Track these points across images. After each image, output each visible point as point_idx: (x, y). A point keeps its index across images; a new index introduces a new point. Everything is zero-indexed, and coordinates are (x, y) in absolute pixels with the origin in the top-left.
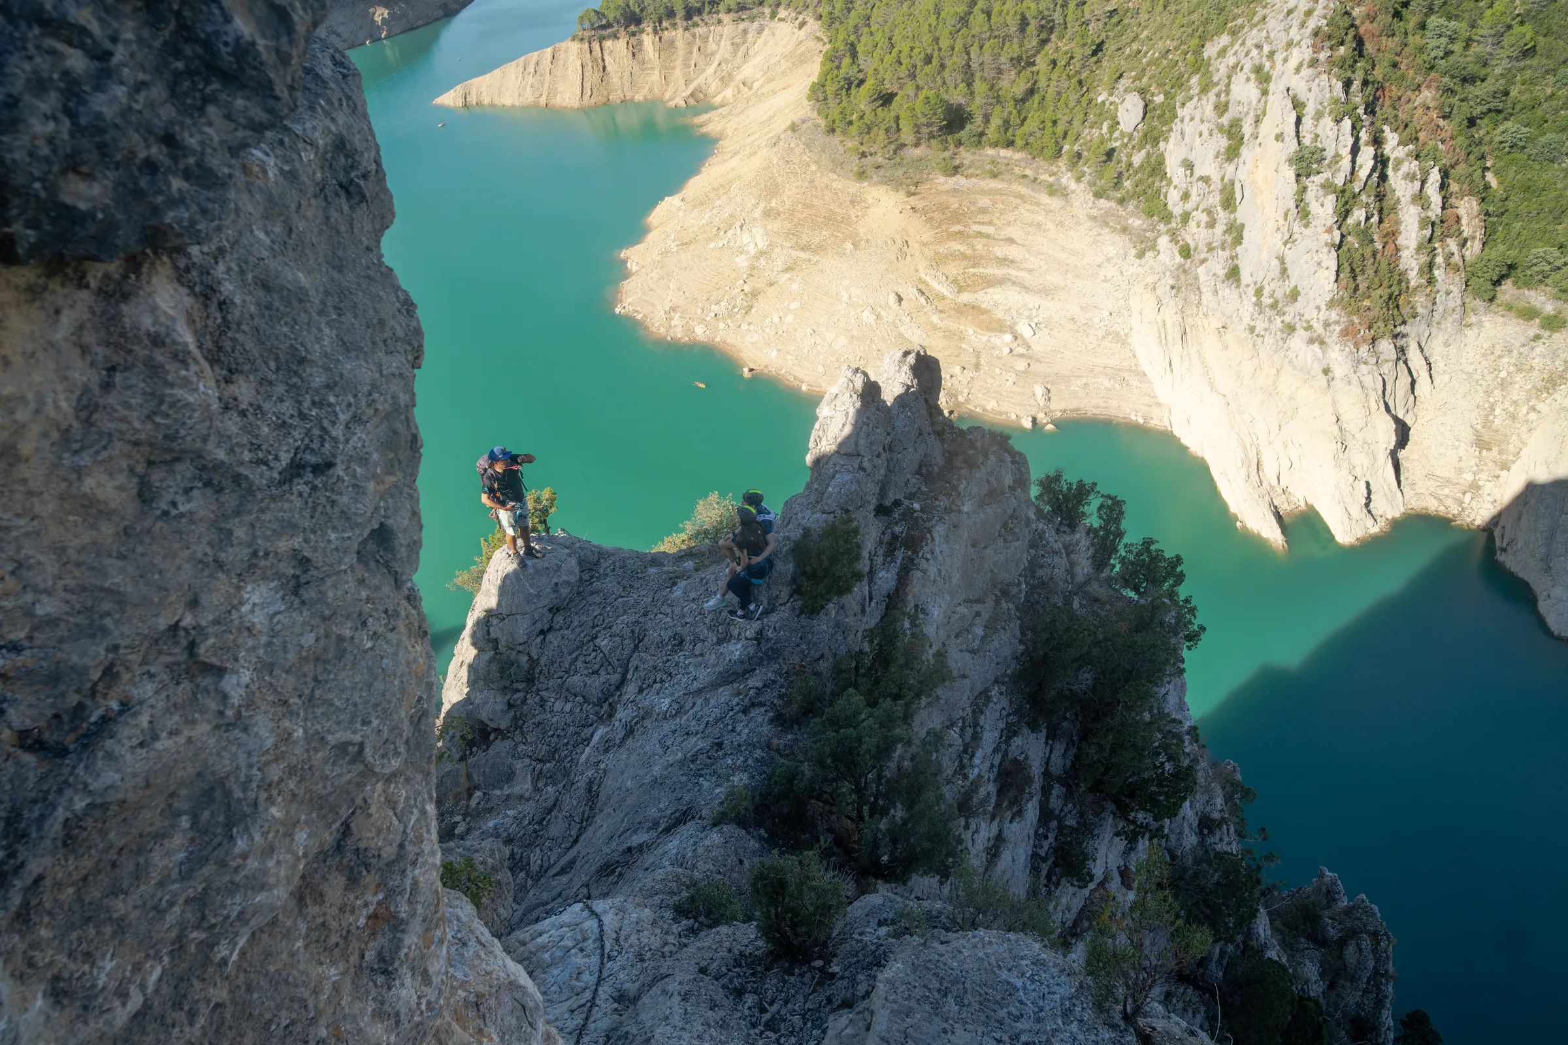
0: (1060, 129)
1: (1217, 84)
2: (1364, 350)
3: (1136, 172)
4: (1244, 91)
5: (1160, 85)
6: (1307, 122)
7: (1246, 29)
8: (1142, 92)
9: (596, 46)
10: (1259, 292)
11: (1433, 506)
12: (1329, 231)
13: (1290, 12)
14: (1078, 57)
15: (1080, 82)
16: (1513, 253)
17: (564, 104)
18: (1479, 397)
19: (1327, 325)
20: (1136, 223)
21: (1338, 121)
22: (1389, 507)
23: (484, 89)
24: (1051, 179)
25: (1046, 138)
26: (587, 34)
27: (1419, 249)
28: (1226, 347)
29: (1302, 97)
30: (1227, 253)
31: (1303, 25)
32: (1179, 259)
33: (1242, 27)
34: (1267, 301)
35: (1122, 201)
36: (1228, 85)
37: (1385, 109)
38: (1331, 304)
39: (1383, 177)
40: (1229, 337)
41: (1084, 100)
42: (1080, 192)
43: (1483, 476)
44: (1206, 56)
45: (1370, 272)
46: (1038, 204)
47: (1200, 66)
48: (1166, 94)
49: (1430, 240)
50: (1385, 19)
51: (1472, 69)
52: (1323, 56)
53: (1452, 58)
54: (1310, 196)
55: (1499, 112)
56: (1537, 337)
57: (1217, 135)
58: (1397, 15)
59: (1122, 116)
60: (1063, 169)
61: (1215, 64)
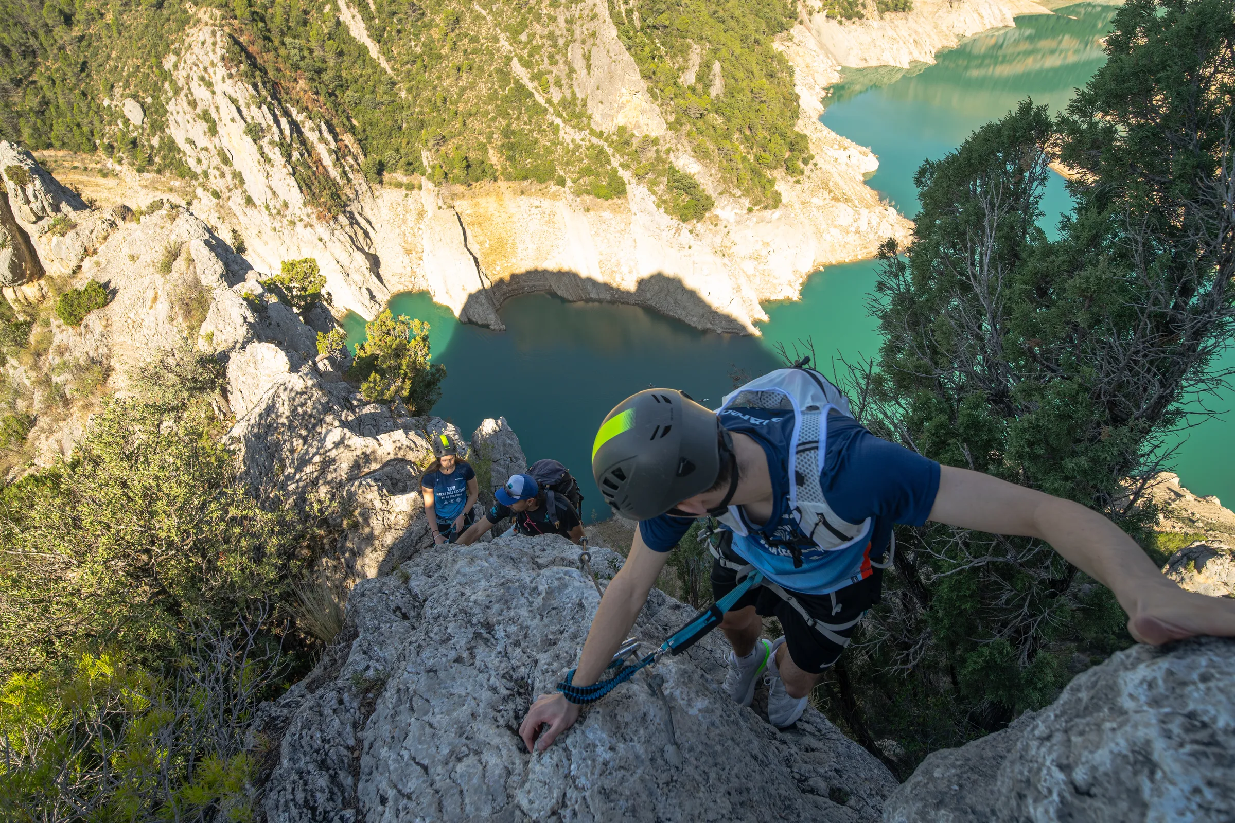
0: (85, 129)
1: (182, 89)
2: (332, 222)
3: (159, 152)
4: (200, 92)
5: (145, 91)
6: (243, 108)
7: (183, 51)
8: (135, 97)
10: (267, 208)
11: (401, 288)
12: (285, 166)
13: (203, 43)
14: (70, 74)
15: (84, 94)
16: (378, 158)
18: (398, 231)
19: (308, 216)
20: (177, 183)
21: (260, 108)
22: (383, 297)
24: (99, 166)
25: (77, 137)
27: (335, 165)
28: (266, 243)
29: (234, 96)
30: (240, 190)
31: (214, 51)
32: (215, 201)
33: (180, 49)
34: (274, 212)
35: (159, 172)
36: (189, 89)
37: (284, 97)
38: (305, 204)
39: (300, 133)
40: (265, 237)
41: (94, 108)
42: (126, 171)
43: (414, 267)
44: (166, 68)
45: (316, 182)
46: (97, 185)
47: (166, 76)
48: (153, 97)
49: (338, 159)
50: (260, 42)
51: (318, 64)
52: (234, 71)
53: (307, 60)
54: (267, 149)
55: (342, 86)
56: (407, 195)
57: (199, 121)
58: (268, 39)
59: (128, 115)
60: (104, 157)
61: (175, 73)
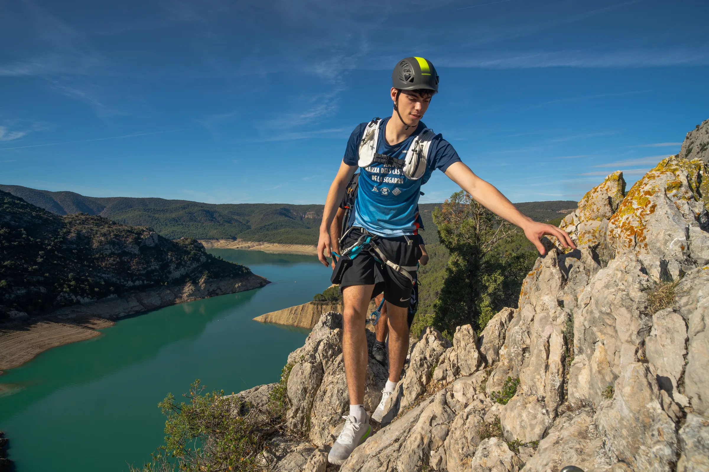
9: (319, 307)
17: (304, 326)
23: (273, 317)
26: (316, 302)
